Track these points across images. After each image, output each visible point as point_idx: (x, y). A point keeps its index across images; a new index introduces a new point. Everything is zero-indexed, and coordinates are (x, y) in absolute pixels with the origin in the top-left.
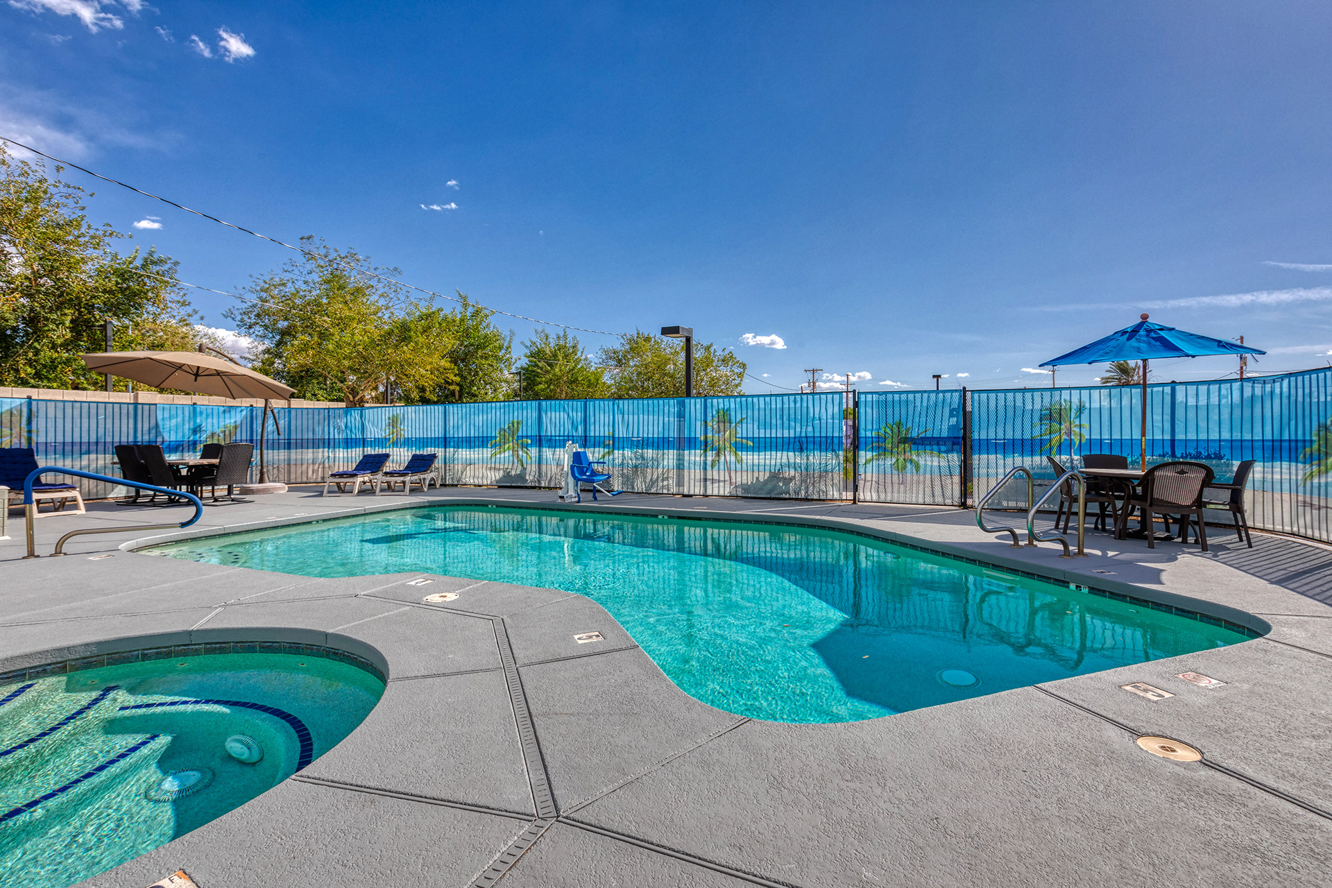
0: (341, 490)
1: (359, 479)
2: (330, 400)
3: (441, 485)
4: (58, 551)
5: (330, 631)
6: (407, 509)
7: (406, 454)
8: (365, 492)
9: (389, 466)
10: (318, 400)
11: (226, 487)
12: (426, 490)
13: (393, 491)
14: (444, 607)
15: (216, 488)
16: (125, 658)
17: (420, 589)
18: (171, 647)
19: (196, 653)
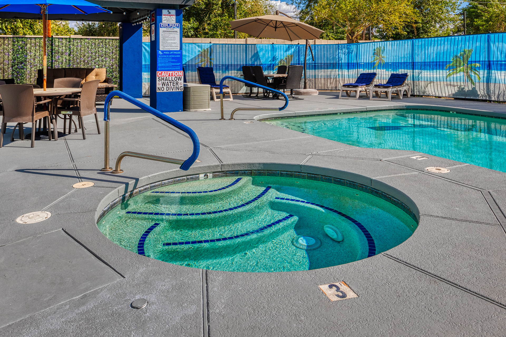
0: (348, 95)
1: (359, 89)
2: (336, 39)
3: (411, 95)
4: (232, 118)
5: (373, 178)
6: (392, 110)
7: (387, 73)
8: (364, 97)
9: (376, 81)
10: (330, 39)
11: (290, 90)
12: (401, 98)
13: (380, 97)
14: (442, 177)
15: (285, 90)
16: (274, 173)
17: (421, 162)
18: (292, 172)
19: (303, 177)
